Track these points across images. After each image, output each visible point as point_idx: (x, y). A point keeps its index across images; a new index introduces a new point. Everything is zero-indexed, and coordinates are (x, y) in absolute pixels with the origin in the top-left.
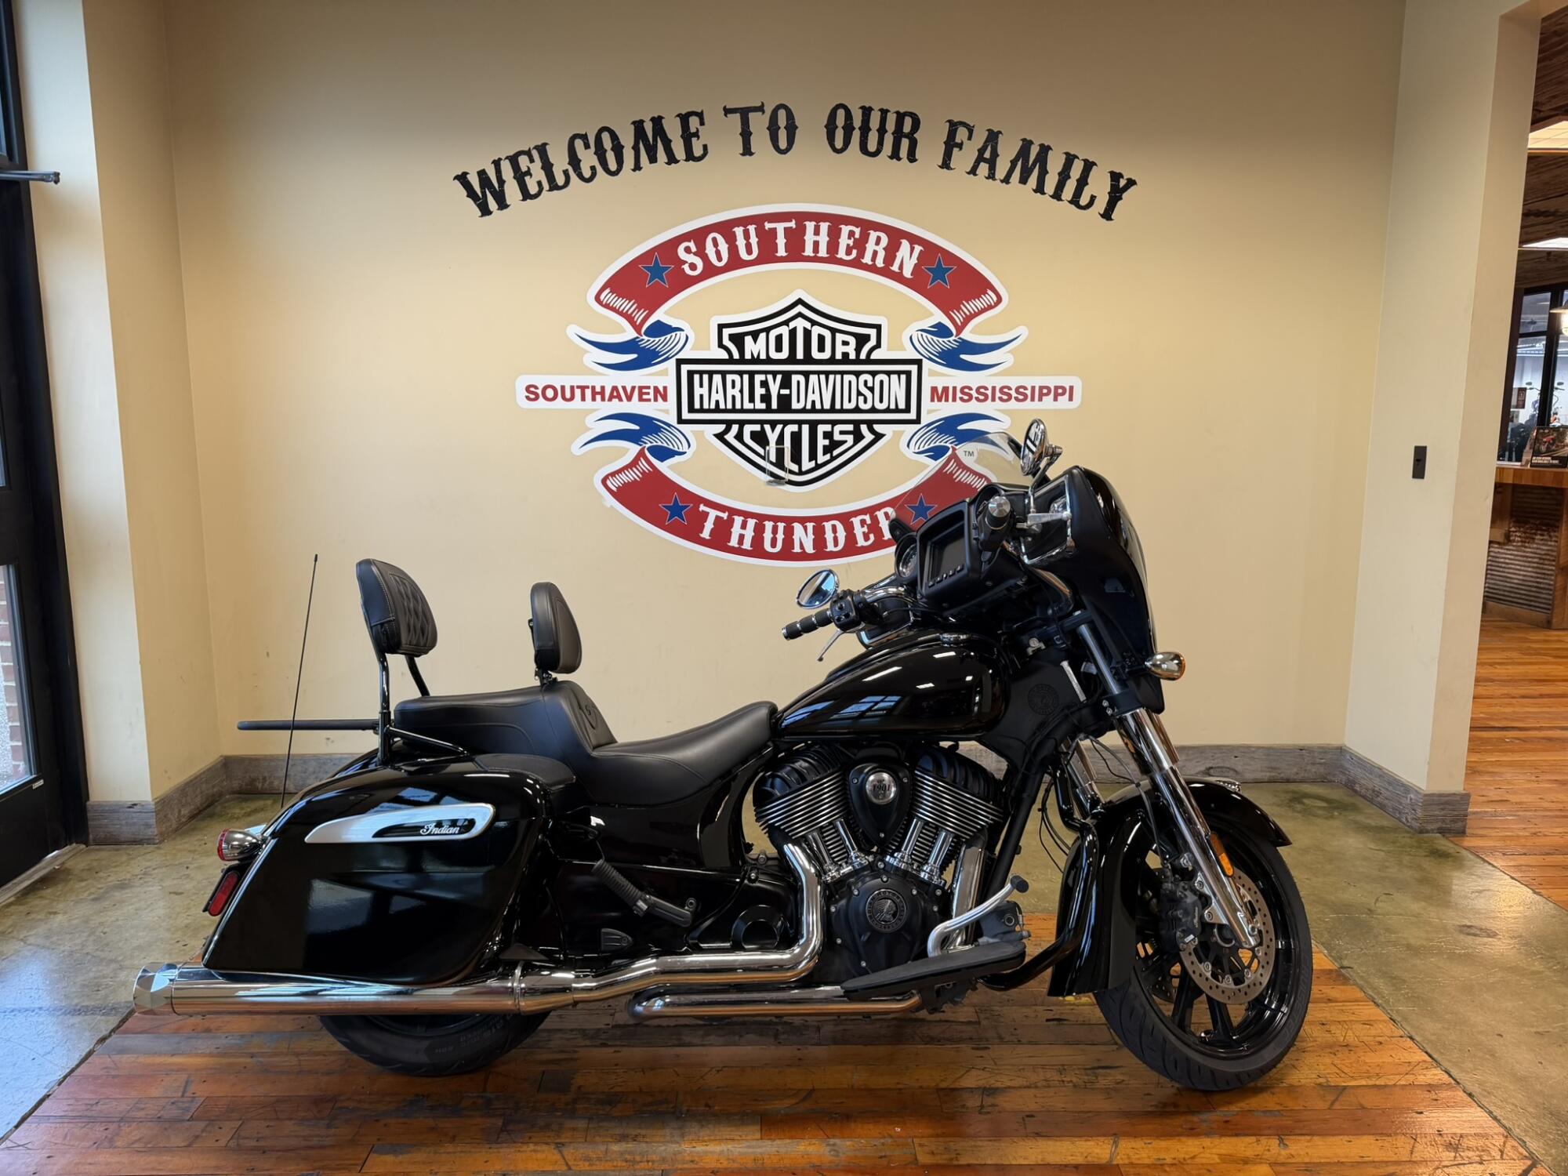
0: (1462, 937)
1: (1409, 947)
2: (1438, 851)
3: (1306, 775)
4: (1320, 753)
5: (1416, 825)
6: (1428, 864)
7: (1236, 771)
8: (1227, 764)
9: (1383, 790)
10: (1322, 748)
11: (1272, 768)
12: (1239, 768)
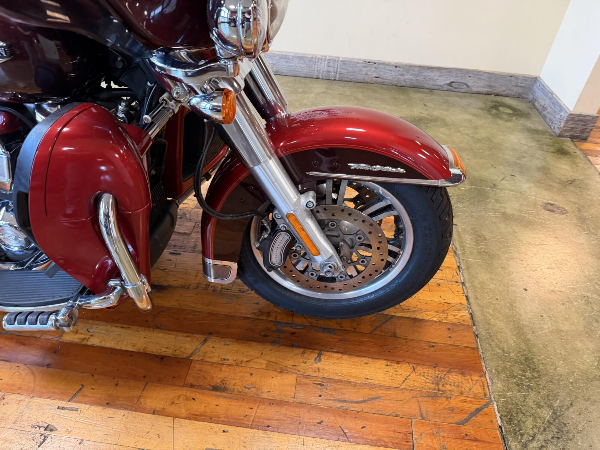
0: (543, 211)
1: (504, 214)
2: (563, 149)
3: (510, 93)
4: (522, 80)
5: (558, 131)
6: (550, 158)
7: (468, 86)
8: (463, 81)
9: (548, 108)
10: (525, 77)
11: (490, 86)
12: (470, 84)
